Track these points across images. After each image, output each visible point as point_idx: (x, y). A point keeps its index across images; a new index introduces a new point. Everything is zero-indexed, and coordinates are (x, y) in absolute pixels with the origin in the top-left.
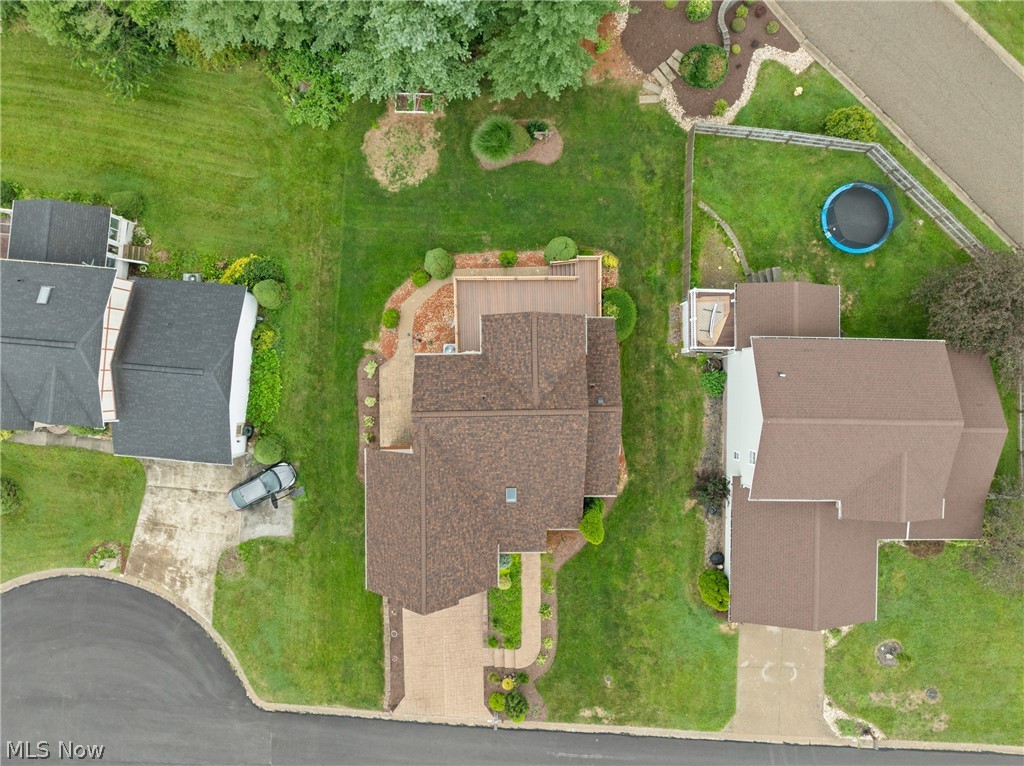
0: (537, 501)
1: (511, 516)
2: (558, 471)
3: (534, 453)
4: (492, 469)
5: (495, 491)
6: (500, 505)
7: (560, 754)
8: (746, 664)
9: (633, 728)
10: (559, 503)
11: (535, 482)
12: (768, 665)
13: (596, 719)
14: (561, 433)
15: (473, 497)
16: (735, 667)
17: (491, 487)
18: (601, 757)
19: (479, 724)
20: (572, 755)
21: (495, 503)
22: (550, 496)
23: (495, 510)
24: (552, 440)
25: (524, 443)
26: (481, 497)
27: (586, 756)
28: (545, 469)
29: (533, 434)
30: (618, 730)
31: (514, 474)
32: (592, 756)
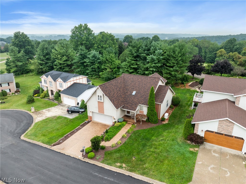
0: (140, 96)
1: (131, 99)
2: (148, 89)
3: (144, 84)
4: (133, 86)
5: (130, 92)
6: (130, 95)
7: (96, 174)
8: (201, 163)
9: (135, 174)
10: (145, 98)
11: (142, 91)
12: (212, 166)
13: (121, 167)
14: (153, 81)
15: (125, 92)
16: (194, 164)
17: (130, 90)
18: (112, 180)
19: (74, 157)
20: (100, 176)
21: (129, 94)
22: (144, 95)
23: (128, 96)
24: (150, 82)
25: (143, 82)
26: (127, 92)
27: (106, 178)
28: (145, 88)
29: (146, 80)
30: (127, 173)
31: (137, 88)
32: (109, 179)
